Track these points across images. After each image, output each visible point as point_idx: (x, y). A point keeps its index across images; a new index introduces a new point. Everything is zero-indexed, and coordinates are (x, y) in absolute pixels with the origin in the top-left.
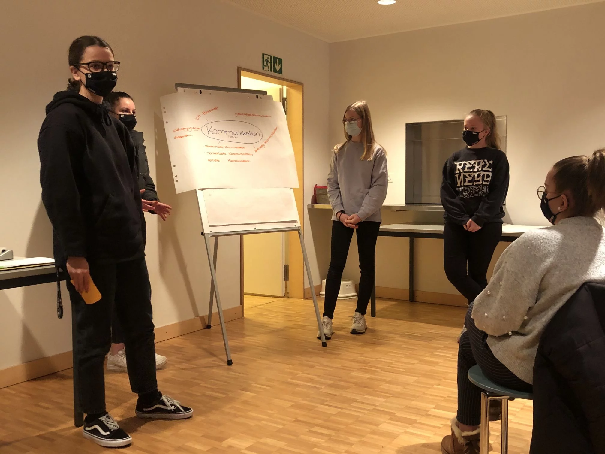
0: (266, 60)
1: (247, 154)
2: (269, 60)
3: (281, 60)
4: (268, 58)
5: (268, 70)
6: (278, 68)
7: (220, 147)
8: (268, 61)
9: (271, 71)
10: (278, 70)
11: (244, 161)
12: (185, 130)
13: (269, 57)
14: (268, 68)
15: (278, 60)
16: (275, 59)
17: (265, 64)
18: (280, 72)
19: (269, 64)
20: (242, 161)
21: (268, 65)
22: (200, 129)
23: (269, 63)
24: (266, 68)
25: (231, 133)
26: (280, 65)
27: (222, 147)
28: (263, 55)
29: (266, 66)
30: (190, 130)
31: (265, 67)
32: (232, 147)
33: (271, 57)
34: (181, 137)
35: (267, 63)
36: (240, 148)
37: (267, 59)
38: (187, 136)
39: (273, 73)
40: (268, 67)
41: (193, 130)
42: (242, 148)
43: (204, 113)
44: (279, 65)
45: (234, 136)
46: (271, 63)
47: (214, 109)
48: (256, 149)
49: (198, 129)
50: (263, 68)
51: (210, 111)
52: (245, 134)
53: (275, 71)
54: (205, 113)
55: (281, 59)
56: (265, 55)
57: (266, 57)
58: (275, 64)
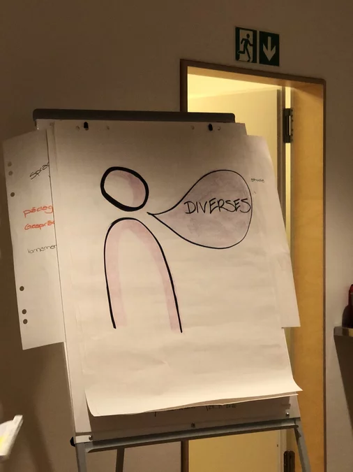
0: (243, 39)
3: (276, 39)
6: (270, 54)
8: (247, 42)
9: (254, 61)
10: (270, 59)
12: (48, 210)
13: (251, 34)
14: (249, 56)
15: (269, 38)
16: (264, 36)
17: (242, 48)
18: (275, 61)
19: (250, 49)
21: (247, 50)
23: (250, 45)
24: (244, 57)
26: (274, 48)
28: (238, 30)
29: (243, 52)
33: (255, 32)
34: (39, 226)
35: (245, 46)
37: (246, 37)
38: (50, 223)
39: (257, 66)
40: (248, 54)
44: (272, 48)
50: (237, 58)
53: (264, 60)
55: (278, 36)
56: (241, 31)
57: (243, 35)
58: (264, 46)
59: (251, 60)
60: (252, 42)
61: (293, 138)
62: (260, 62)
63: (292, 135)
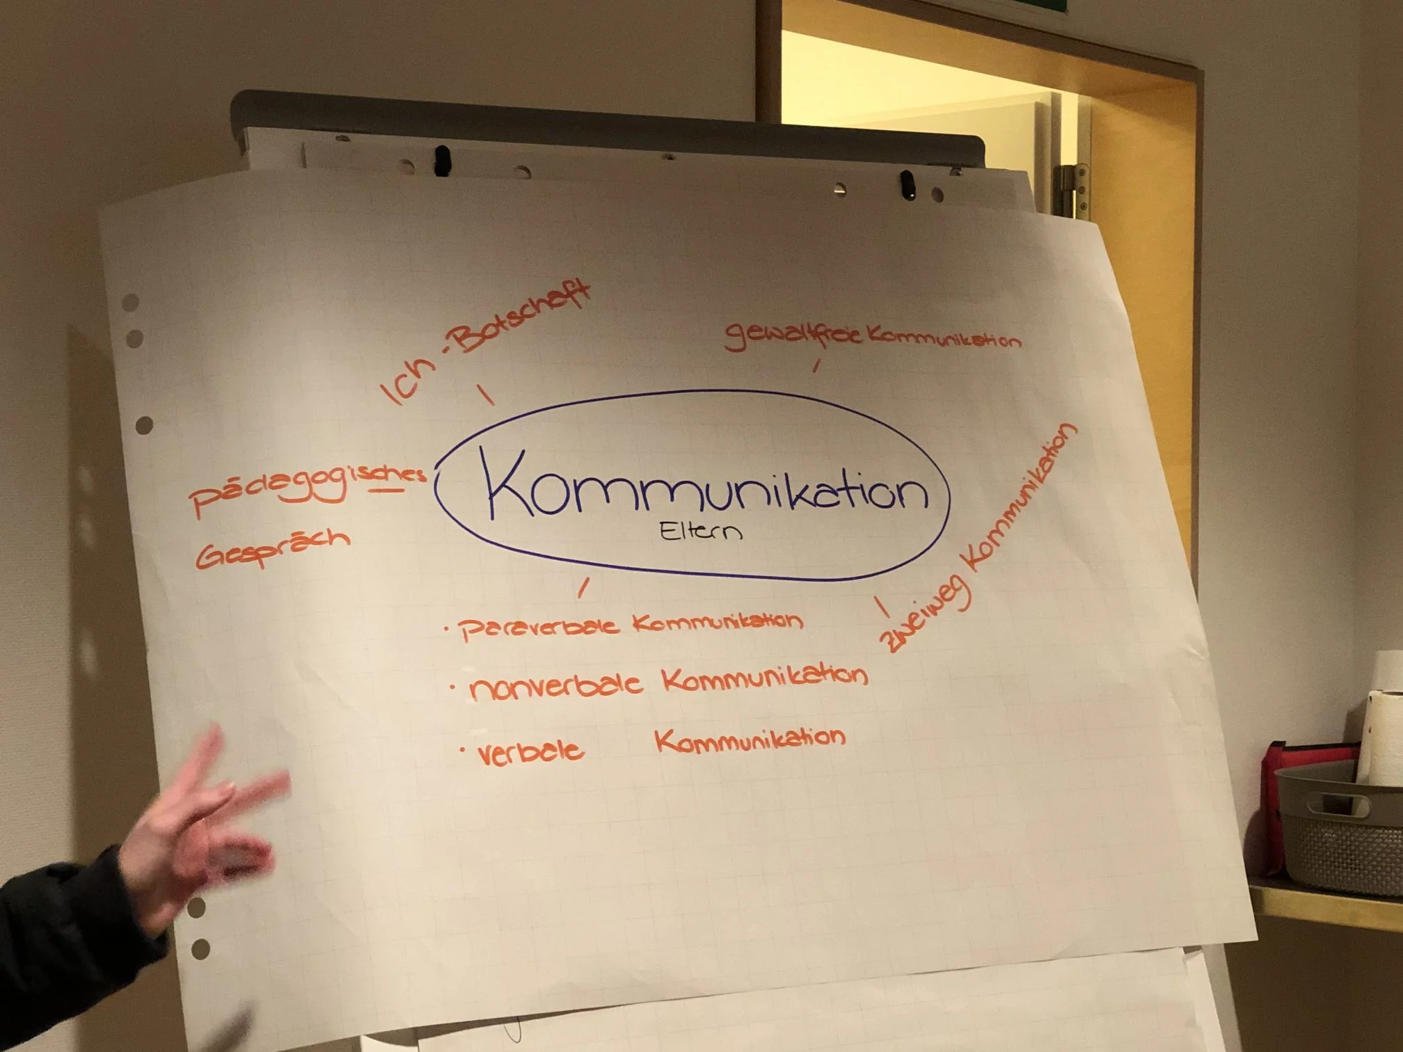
1: (816, 673)
7: (587, 627)
11: (797, 738)
12: (292, 491)
20: (778, 743)
22: (423, 479)
25: (687, 495)
27: (607, 627)
30: (330, 490)
32: (693, 623)
34: (255, 554)
36: (758, 621)
38: (300, 541)
41: (358, 488)
42: (777, 621)
43: (460, 334)
45: (710, 518)
47: (552, 299)
48: (897, 622)
49: (402, 484)
51: (517, 318)
52: (809, 495)
54: (468, 342)
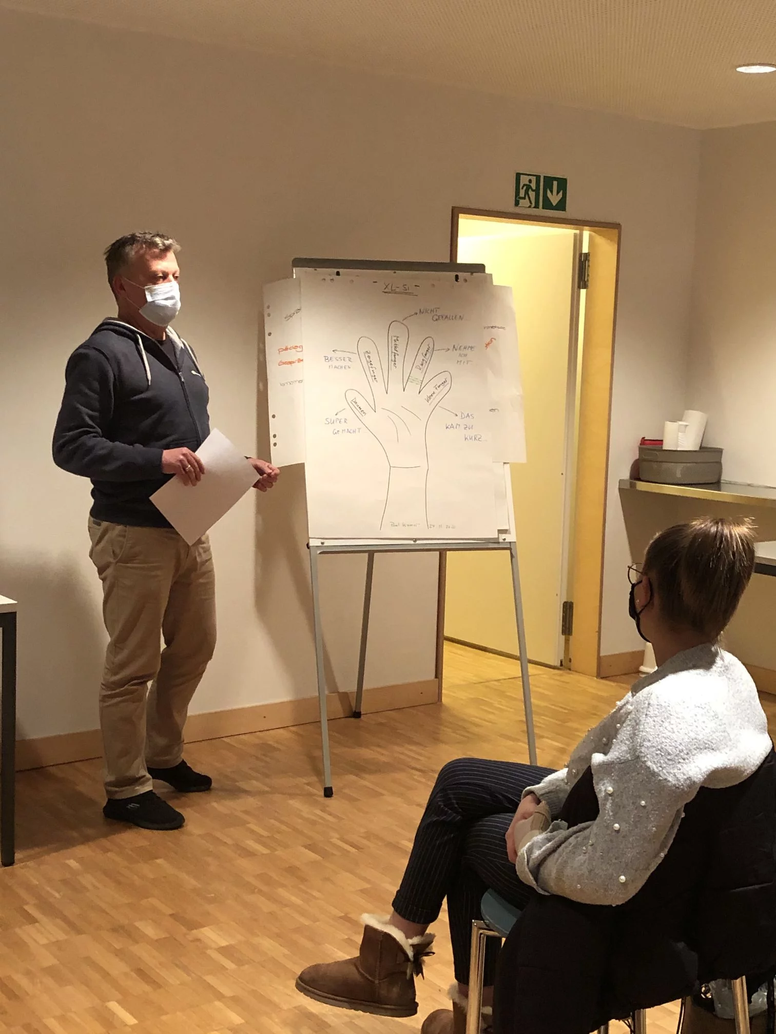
0: (524, 185)
2: (533, 186)
3: (562, 183)
4: (530, 181)
5: (530, 207)
6: (555, 199)
8: (529, 187)
9: (537, 206)
10: (554, 204)
12: (298, 349)
13: (534, 179)
14: (531, 202)
15: (555, 183)
16: (549, 181)
17: (522, 194)
18: (562, 206)
19: (532, 194)
21: (529, 196)
23: (533, 190)
24: (524, 203)
26: (561, 193)
28: (518, 176)
29: (524, 198)
31: (521, 201)
33: (538, 177)
34: (291, 363)
35: (527, 192)
37: (528, 183)
38: (299, 361)
39: (541, 211)
40: (529, 199)
44: (558, 193)
46: (537, 191)
50: (517, 204)
53: (548, 205)
55: (565, 180)
56: (521, 176)
57: (524, 180)
58: (549, 192)
59: (533, 205)
60: (534, 188)
61: (589, 284)
62: (543, 208)
63: (588, 280)
